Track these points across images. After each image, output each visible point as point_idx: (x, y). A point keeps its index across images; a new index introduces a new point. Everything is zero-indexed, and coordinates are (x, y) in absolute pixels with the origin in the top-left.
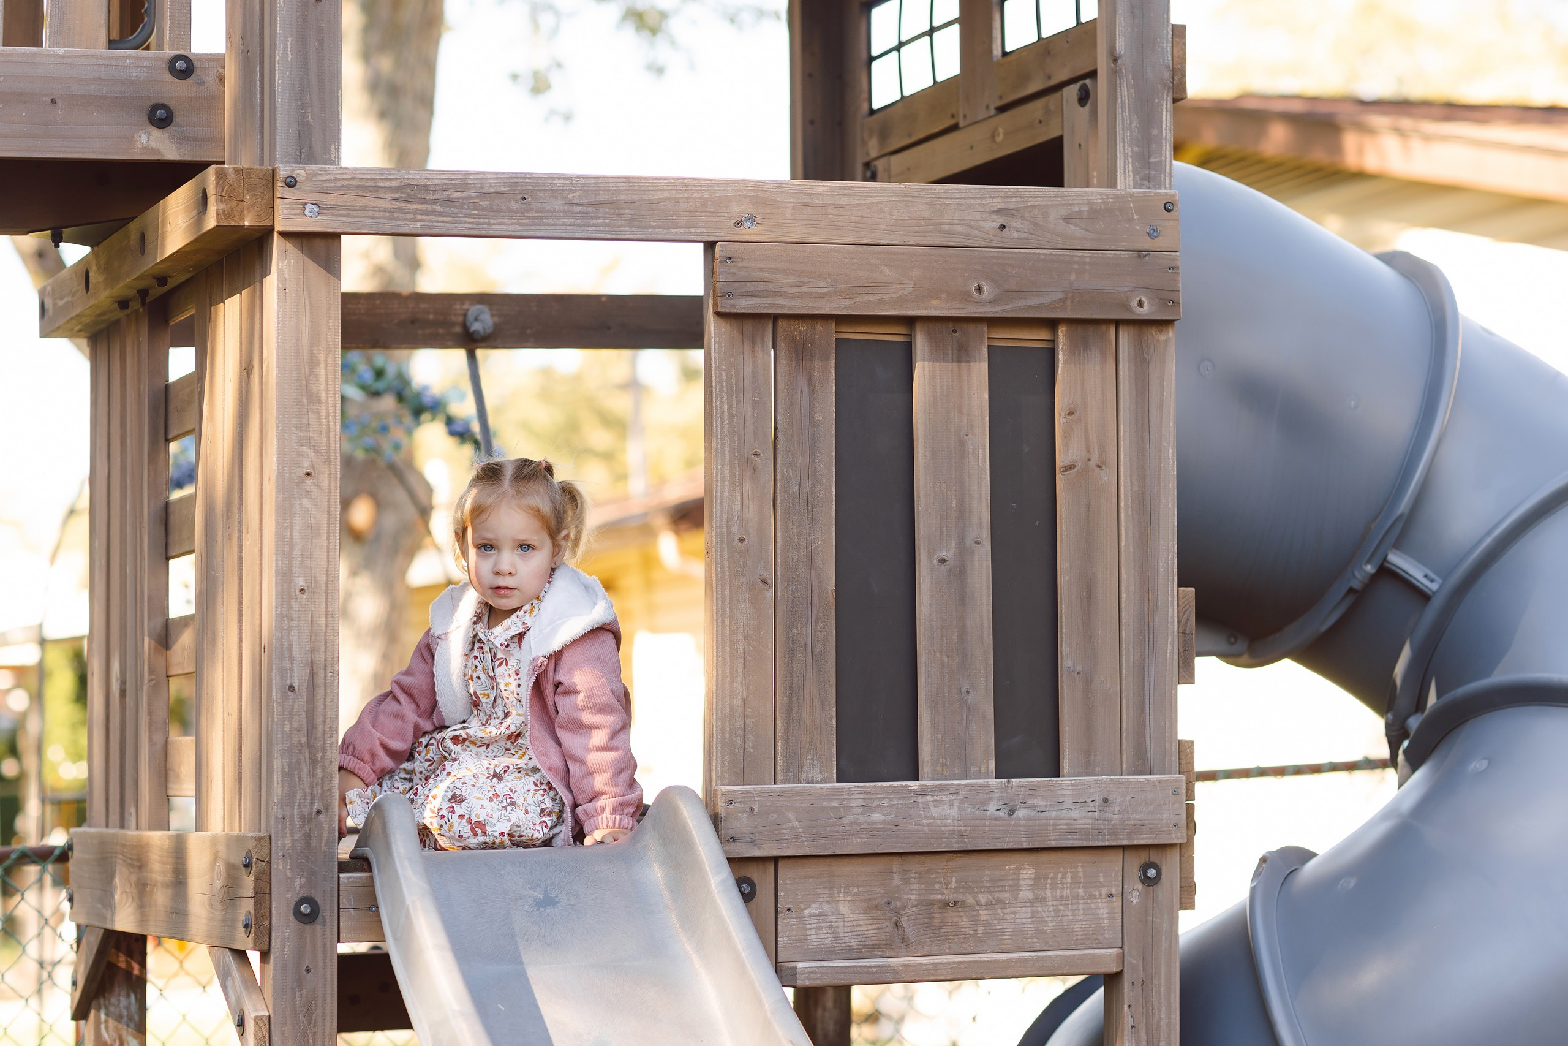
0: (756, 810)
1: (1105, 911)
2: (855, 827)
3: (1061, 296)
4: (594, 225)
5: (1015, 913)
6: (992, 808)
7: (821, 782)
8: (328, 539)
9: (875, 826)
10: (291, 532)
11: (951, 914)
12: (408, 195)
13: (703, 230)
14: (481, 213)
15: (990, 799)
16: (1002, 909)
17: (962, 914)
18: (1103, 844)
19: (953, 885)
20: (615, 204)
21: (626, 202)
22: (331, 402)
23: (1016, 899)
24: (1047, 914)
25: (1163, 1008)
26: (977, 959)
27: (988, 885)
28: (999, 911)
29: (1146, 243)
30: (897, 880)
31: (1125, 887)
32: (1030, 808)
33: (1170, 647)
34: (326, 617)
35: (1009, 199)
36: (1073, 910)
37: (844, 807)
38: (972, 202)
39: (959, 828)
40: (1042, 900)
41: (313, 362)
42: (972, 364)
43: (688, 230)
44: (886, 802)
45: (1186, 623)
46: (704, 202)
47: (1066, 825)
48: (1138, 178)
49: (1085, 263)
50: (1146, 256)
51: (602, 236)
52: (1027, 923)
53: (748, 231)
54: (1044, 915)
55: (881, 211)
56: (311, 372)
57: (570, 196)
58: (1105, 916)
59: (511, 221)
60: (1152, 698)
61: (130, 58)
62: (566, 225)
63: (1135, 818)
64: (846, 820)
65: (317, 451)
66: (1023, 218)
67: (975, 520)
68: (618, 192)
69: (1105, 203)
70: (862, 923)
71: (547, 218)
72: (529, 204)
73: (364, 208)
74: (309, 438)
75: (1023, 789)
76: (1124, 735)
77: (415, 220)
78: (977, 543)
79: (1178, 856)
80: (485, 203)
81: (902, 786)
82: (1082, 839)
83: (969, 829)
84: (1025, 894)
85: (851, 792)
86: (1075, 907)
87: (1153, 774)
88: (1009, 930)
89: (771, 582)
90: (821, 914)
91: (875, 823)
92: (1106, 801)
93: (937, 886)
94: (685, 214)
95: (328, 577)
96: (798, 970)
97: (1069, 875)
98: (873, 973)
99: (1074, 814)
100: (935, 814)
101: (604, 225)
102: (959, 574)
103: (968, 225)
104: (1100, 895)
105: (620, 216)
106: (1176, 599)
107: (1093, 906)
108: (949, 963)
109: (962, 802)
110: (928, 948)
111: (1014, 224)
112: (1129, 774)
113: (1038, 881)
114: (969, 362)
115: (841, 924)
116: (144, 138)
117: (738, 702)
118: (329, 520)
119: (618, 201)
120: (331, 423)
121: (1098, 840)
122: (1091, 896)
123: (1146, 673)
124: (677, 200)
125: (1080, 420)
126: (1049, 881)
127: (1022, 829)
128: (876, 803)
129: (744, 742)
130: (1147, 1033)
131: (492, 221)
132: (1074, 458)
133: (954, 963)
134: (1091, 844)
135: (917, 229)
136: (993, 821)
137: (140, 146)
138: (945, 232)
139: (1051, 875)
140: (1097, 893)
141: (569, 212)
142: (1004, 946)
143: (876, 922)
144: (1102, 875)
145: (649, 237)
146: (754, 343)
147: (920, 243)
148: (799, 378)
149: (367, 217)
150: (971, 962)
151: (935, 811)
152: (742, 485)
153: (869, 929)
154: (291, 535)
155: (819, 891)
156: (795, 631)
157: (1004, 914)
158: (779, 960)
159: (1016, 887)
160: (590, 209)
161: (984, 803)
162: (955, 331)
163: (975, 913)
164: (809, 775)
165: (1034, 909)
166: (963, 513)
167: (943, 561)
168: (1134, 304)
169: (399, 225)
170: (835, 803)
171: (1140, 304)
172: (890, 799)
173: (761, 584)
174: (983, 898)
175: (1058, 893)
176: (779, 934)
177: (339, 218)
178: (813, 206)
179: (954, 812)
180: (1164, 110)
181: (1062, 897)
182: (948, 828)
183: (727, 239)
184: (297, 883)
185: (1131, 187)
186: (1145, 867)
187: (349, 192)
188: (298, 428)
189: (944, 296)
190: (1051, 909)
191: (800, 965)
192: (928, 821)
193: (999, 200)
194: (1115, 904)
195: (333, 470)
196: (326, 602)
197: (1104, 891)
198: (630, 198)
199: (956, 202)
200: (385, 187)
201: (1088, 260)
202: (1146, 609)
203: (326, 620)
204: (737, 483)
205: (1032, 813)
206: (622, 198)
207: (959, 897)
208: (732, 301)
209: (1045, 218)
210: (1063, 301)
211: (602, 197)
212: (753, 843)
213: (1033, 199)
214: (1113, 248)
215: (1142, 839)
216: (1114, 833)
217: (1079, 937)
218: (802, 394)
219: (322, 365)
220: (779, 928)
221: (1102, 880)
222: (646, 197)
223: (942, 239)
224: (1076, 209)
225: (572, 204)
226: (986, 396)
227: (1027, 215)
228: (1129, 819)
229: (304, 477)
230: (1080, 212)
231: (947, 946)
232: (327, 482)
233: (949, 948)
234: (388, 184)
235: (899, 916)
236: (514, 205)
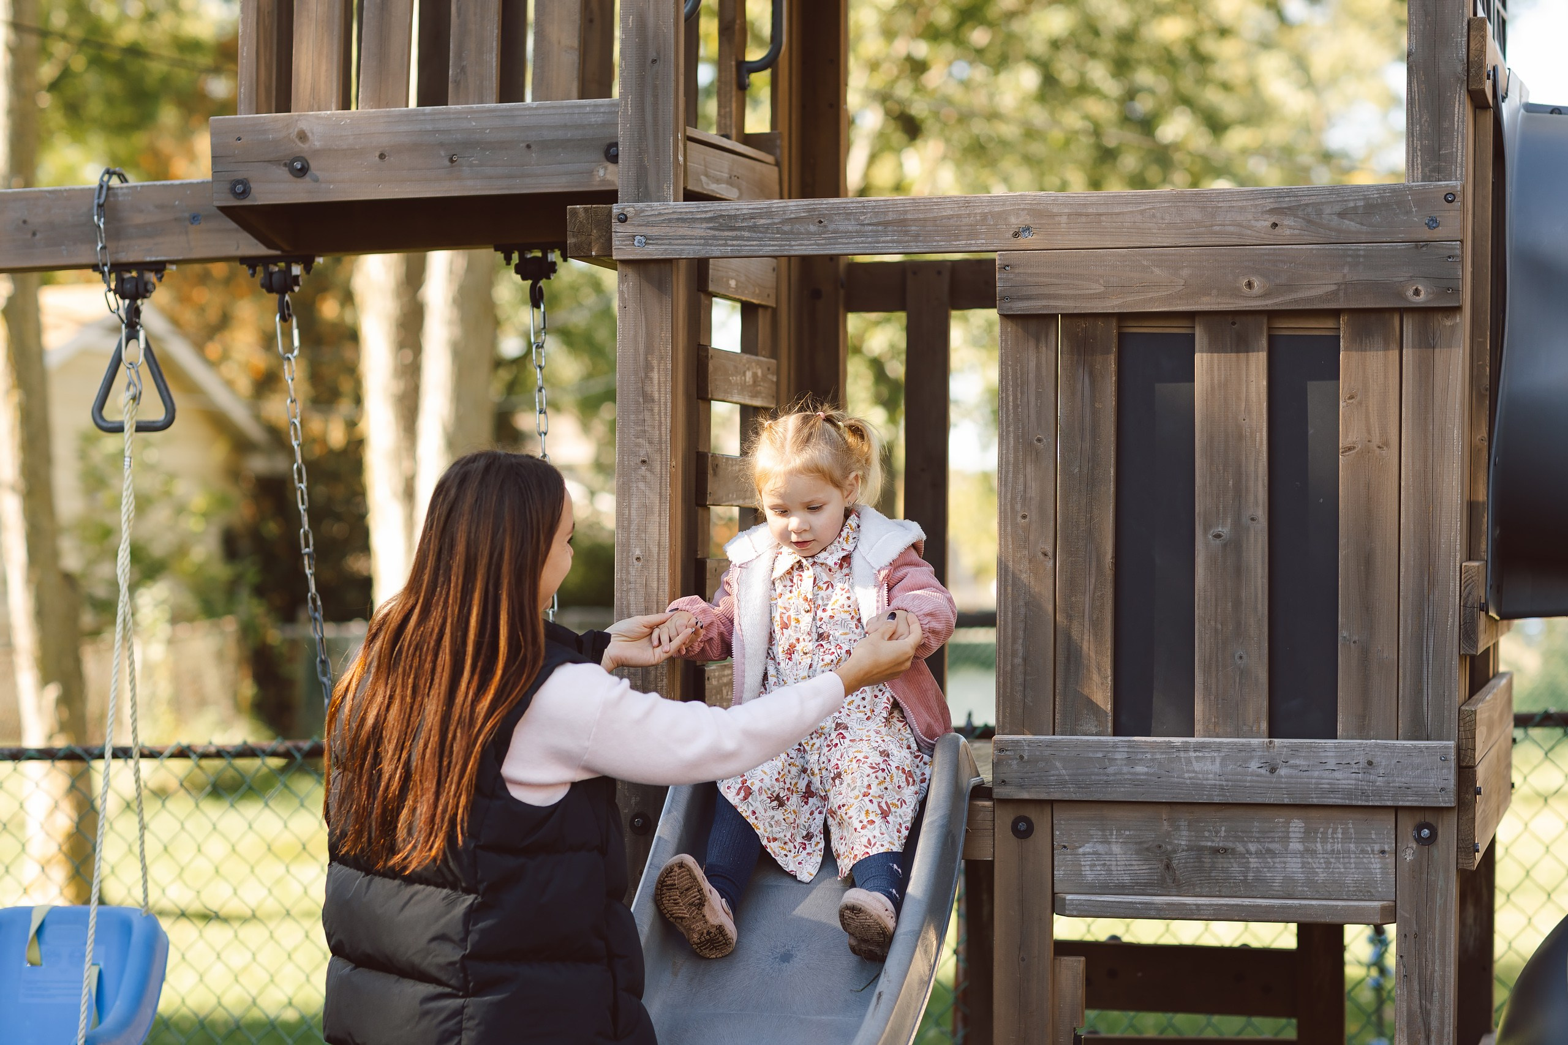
0: (1026, 758)
1: (1377, 867)
2: (1118, 777)
3: (1334, 287)
4: (884, 242)
5: (1285, 863)
6: (1254, 765)
7: (1096, 735)
8: (660, 515)
9: (1138, 777)
10: (629, 510)
11: (1221, 860)
12: (721, 225)
13: (983, 241)
14: (783, 236)
15: (1252, 758)
16: (1272, 858)
17: (1232, 860)
18: (1367, 804)
19: (1223, 834)
20: (902, 222)
21: (912, 220)
22: (663, 401)
23: (1286, 850)
24: (1318, 865)
25: (1438, 961)
26: (1240, 903)
27: (1257, 835)
28: (1269, 860)
29: (1426, 234)
30: (1166, 826)
31: (1399, 845)
32: (1292, 767)
33: (1450, 620)
34: (658, 581)
35: (1282, 199)
36: (1344, 864)
37: (1109, 759)
38: (1245, 203)
39: (1221, 783)
40: (1313, 853)
41: (648, 367)
42: (1251, 354)
43: (969, 242)
44: (1149, 756)
45: (1468, 597)
46: (984, 216)
47: (1328, 784)
48: (1427, 170)
49: (1359, 256)
50: (1423, 246)
51: (891, 251)
52: (1297, 873)
53: (1026, 241)
54: (1315, 866)
55: (1154, 216)
56: (647, 376)
57: (862, 218)
58: (1378, 871)
59: (809, 242)
60: (1430, 667)
61: (589, 106)
62: (858, 243)
63: (1399, 781)
64: (1111, 770)
65: (651, 443)
66: (1296, 216)
67: (1251, 498)
68: (906, 212)
69: (1382, 198)
70: (1134, 863)
71: (841, 238)
72: (825, 226)
73: (683, 237)
74: (644, 431)
75: (1285, 749)
76: (1400, 702)
77: (726, 245)
78: (1253, 519)
79: (1456, 819)
80: (787, 228)
81: (1165, 742)
82: (1344, 799)
83: (1230, 783)
84: (1295, 846)
85: (1115, 745)
86: (1346, 860)
87: (1431, 740)
88: (1279, 878)
89: (1050, 554)
90: (1095, 853)
91: (1138, 774)
92: (1370, 763)
93: (1207, 834)
94: (966, 228)
95: (659, 548)
96: (1067, 902)
97: (1340, 830)
98: (1138, 909)
99: (1337, 775)
100: (1197, 769)
101: (893, 242)
102: (1234, 546)
103: (1239, 225)
104: (1373, 851)
105: (906, 233)
106: (1458, 574)
107: (1365, 860)
108: (1211, 905)
109: (1223, 759)
110: (1198, 890)
111: (1286, 222)
112: (1405, 739)
113: (1308, 835)
114: (1247, 352)
115: (1115, 863)
116: (601, 173)
117: (1018, 661)
118: (660, 500)
119: (905, 220)
120: (663, 419)
121: (1361, 800)
122: (1363, 851)
123: (1425, 644)
124: (959, 216)
125: (1360, 403)
126: (1319, 835)
127: (1284, 786)
128: (1139, 756)
129: (1025, 696)
130: (1419, 984)
131: (793, 243)
132: (1354, 439)
133: (1217, 905)
134: (1354, 803)
135: (1189, 231)
136: (1254, 778)
137: (598, 179)
138: (1216, 233)
139: (1321, 830)
140: (1369, 849)
141: (860, 231)
142: (1275, 893)
143: (1147, 863)
144: (1373, 832)
145: (934, 250)
146: (1038, 341)
147: (1191, 244)
148: (1081, 371)
149: (686, 245)
150: (1233, 905)
151: (1197, 766)
152: (1025, 468)
153: (1141, 869)
154: (629, 513)
155: (1092, 832)
156: (1073, 599)
157: (1274, 863)
158: (1056, 890)
159: (1286, 839)
160: (880, 228)
161: (1246, 760)
162: (1234, 323)
163: (1245, 860)
164: (1085, 728)
165: (1305, 860)
166: (1239, 493)
167: (1218, 536)
168: (1410, 293)
169: (712, 250)
170: (1100, 755)
171: (1417, 292)
172: (1153, 753)
173: (1042, 557)
174: (1252, 847)
175: (1329, 847)
176: (1056, 868)
177: (663, 247)
178: (1087, 215)
179: (1216, 767)
180: (1457, 103)
181: (1333, 850)
182: (1210, 782)
183: (1005, 248)
184: (633, 801)
185: (1420, 179)
186: (1419, 828)
187: (670, 225)
188: (636, 423)
189: (1214, 292)
190: (1322, 861)
191: (1069, 897)
192: (1190, 775)
193: (1271, 200)
194: (1388, 860)
195: (664, 458)
196: (658, 569)
197: (1377, 847)
198: (916, 216)
199: (1228, 204)
200: (701, 218)
201: (1362, 253)
202: (1426, 583)
203: (658, 584)
204: (1021, 466)
205: (1294, 772)
206: (909, 216)
207: (1230, 845)
208: (1009, 305)
209: (1320, 213)
210: (1335, 293)
211: (890, 217)
212: (1021, 786)
213: (1306, 198)
214: (1389, 240)
215: (1408, 801)
216: (1378, 793)
217: (1351, 889)
218: (1083, 385)
219: (656, 370)
220: (1056, 863)
221: (1373, 836)
222: (931, 215)
223: (1213, 239)
224: (1352, 204)
225: (863, 225)
226: (1265, 383)
227: (1300, 213)
228: (1394, 781)
229: (640, 464)
230: (1355, 208)
231: (1217, 889)
232: (659, 468)
233: (1220, 891)
234: (703, 216)
235: (1170, 859)
236: (812, 228)
